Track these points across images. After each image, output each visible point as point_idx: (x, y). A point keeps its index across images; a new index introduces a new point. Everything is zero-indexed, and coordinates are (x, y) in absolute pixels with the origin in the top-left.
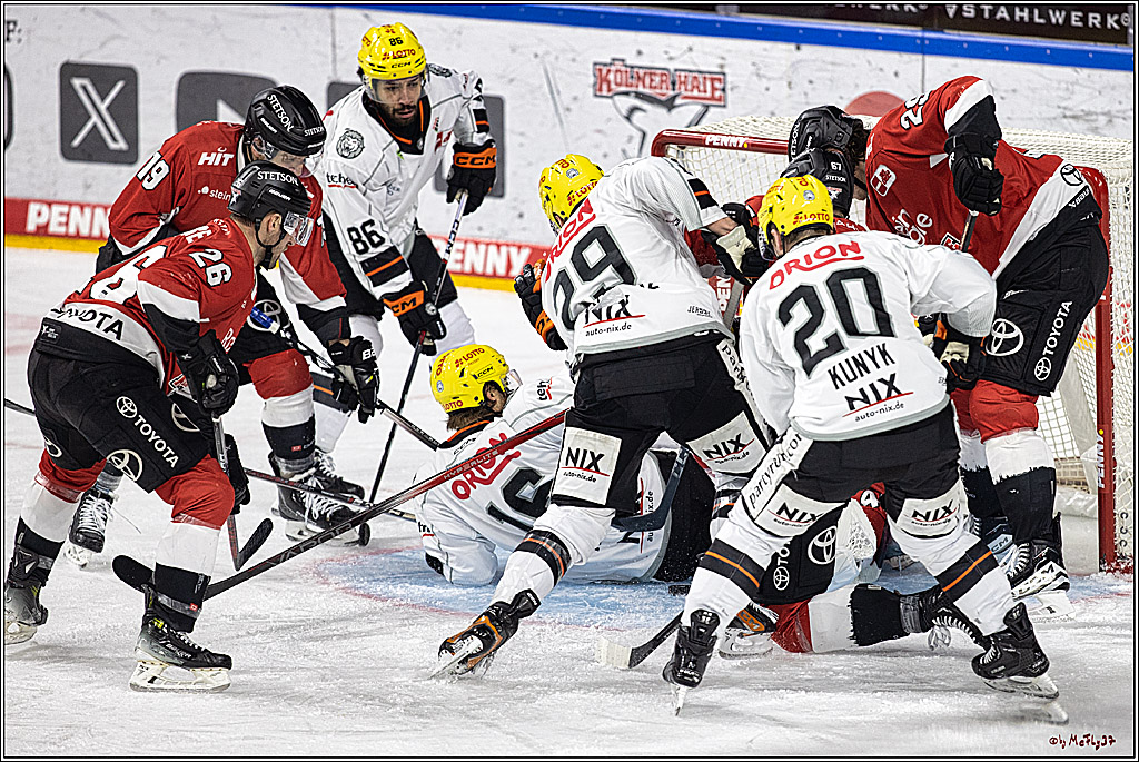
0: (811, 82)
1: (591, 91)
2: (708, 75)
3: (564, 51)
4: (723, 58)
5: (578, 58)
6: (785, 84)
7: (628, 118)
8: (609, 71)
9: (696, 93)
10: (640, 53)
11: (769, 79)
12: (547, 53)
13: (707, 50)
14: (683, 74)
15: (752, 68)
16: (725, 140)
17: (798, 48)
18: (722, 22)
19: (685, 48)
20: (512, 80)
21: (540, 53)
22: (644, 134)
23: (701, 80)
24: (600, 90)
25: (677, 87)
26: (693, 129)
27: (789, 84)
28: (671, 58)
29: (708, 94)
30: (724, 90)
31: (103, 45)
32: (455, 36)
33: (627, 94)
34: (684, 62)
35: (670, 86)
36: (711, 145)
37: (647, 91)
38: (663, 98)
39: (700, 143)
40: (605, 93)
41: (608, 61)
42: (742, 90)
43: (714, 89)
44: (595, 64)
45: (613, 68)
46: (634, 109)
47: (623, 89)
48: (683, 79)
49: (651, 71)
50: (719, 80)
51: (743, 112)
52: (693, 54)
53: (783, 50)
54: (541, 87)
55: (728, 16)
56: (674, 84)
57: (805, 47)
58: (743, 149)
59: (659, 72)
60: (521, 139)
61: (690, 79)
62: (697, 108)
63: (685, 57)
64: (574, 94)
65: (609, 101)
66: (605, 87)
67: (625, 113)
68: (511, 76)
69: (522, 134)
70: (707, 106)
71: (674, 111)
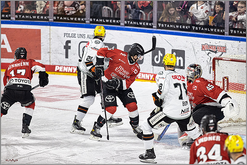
0: (242, 48)
1: (201, 49)
2: (223, 47)
3: (196, 42)
4: (226, 44)
5: (199, 43)
6: (237, 49)
7: (208, 55)
8: (204, 46)
9: (221, 50)
10: (210, 42)
11: (234, 48)
12: (193, 42)
13: (223, 42)
14: (218, 47)
15: (231, 46)
16: (226, 59)
17: (240, 42)
18: (226, 37)
19: (219, 42)
20: (186, 47)
21: (191, 42)
22: (211, 58)
23: (222, 48)
24: (203, 49)
25: (217, 49)
26: (220, 57)
27: (238, 49)
28: (216, 44)
29: (223, 50)
30: (226, 50)
31: (111, 40)
32: (176, 39)
33: (208, 50)
34: (219, 44)
35: (216, 49)
36: (224, 60)
37: (211, 50)
38: (214, 51)
39: (221, 59)
40: (204, 50)
41: (205, 44)
42: (229, 50)
43: (224, 49)
44: (202, 44)
45: (205, 45)
46: (209, 53)
47: (207, 49)
48: (218, 48)
49: (212, 46)
50: (225, 48)
51: (229, 54)
52: (220, 43)
53: (237, 42)
54: (192, 49)
55: (227, 36)
56: (216, 48)
57: (241, 42)
58: (230, 61)
59: (214, 46)
60: (188, 58)
61: (219, 48)
62: (221, 53)
63: (219, 43)
64: (198, 50)
65: (205, 51)
66: (204, 49)
67: (207, 54)
68: (186, 46)
69: (188, 57)
70: (223, 53)
71: (216, 54)
